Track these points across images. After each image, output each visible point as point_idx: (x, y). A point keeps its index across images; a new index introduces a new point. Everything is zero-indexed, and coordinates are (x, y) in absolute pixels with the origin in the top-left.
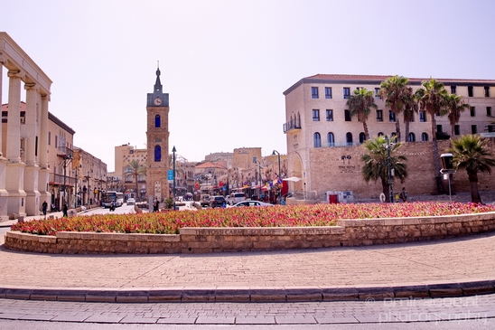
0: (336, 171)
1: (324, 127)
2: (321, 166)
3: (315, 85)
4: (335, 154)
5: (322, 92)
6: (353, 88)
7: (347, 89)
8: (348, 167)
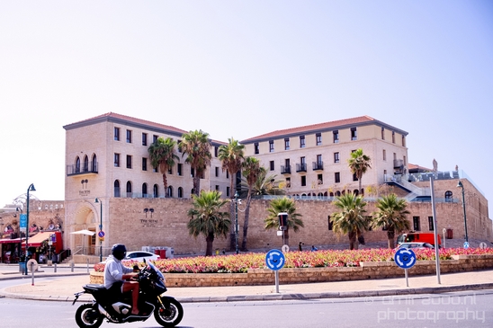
0: (138, 225)
1: (124, 175)
2: (122, 219)
3: (118, 125)
4: (137, 206)
5: (123, 135)
6: (151, 134)
7: (145, 135)
8: (150, 221)
